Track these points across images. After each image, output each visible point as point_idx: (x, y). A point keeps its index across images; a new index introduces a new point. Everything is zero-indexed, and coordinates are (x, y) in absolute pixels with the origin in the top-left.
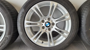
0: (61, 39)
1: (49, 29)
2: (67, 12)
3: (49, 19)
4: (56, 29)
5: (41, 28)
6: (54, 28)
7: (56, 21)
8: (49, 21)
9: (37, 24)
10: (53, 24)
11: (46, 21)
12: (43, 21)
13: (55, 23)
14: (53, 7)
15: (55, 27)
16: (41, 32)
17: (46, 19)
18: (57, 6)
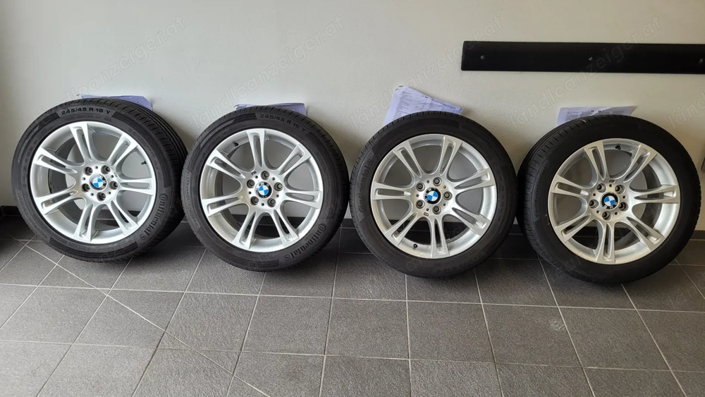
0: (469, 239)
1: (436, 211)
2: (486, 166)
3: (437, 181)
4: (455, 210)
5: (413, 205)
6: (450, 208)
7: (458, 187)
8: (438, 188)
9: (401, 193)
10: (448, 196)
11: (427, 186)
12: (420, 187)
13: (454, 192)
14: (450, 148)
15: (452, 204)
16: (412, 217)
17: (428, 182)
18: (461, 148)
